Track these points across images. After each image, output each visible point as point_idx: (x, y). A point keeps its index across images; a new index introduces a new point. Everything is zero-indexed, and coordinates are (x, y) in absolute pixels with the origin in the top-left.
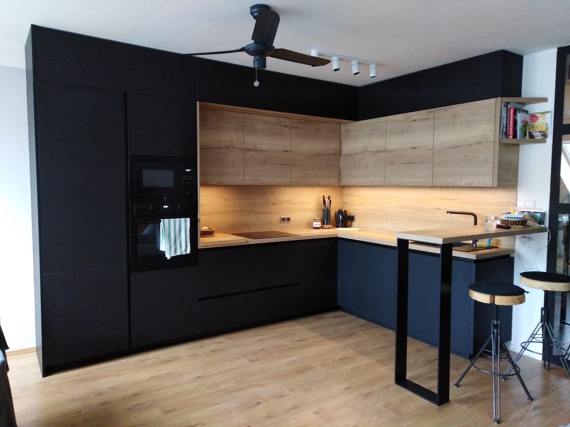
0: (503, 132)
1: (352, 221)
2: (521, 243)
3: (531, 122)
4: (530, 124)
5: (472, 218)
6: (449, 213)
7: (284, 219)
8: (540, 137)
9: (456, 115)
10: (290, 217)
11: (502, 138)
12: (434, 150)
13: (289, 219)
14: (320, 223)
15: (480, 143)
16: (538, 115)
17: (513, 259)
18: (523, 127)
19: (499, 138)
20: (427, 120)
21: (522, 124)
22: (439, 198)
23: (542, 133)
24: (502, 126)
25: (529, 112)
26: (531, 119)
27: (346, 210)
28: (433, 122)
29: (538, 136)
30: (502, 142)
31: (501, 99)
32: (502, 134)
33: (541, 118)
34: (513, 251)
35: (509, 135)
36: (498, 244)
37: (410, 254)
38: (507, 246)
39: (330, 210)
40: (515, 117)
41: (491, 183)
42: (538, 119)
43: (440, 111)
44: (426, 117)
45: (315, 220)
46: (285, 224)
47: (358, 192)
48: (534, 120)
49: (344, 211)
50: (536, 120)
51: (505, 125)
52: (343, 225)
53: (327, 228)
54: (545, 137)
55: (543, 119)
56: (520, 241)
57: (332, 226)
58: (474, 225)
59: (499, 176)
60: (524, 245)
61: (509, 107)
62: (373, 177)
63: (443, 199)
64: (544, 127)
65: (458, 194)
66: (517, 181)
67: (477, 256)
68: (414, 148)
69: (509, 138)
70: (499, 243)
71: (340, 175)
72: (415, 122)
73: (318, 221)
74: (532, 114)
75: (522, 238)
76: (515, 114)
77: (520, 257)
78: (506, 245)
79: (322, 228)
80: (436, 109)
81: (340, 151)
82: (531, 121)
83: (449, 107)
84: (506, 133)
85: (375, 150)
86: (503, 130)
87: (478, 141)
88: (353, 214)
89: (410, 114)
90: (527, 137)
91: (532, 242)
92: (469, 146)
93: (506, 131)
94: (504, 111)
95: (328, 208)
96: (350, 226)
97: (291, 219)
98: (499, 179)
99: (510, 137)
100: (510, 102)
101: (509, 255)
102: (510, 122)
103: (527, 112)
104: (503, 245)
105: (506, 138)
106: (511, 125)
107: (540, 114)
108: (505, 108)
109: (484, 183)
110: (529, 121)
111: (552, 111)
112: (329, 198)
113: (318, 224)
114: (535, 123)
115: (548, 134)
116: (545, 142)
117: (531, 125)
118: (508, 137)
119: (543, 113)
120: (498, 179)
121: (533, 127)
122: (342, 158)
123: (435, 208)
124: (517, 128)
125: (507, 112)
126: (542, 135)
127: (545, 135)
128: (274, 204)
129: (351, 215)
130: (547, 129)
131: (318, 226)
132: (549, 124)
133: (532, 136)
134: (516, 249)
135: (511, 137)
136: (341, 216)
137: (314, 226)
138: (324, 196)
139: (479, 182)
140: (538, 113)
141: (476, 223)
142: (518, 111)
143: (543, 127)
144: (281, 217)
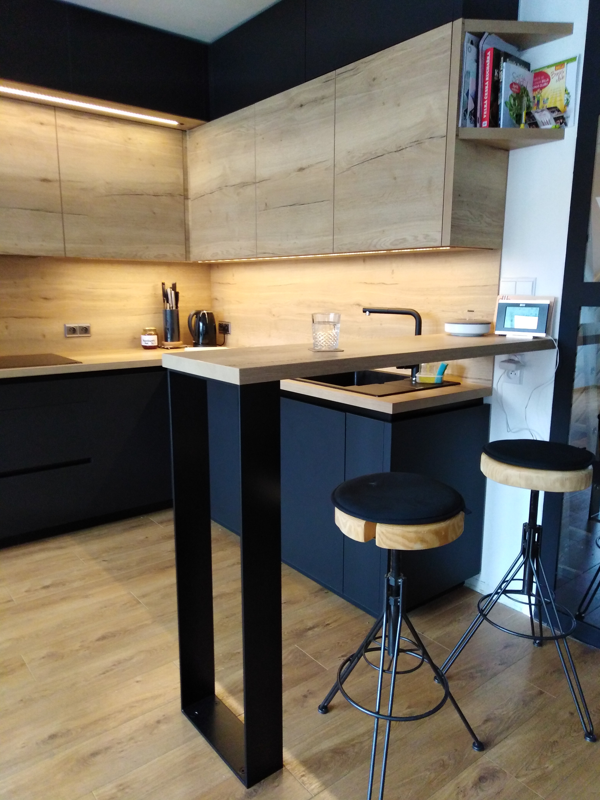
0: (466, 111)
1: (224, 335)
2: (504, 373)
3: (534, 90)
4: (531, 95)
5: (411, 321)
6: (367, 312)
7: (73, 330)
8: (552, 125)
9: (374, 79)
10: (89, 327)
11: (464, 125)
12: (336, 169)
13: (86, 330)
14: (155, 338)
15: (418, 142)
16: (549, 71)
17: (488, 408)
18: (514, 100)
19: (457, 125)
20: (325, 100)
21: (510, 92)
22: (360, 283)
23: (556, 115)
24: (463, 94)
25: (532, 68)
26: (534, 84)
27: (211, 313)
28: (332, 103)
29: (548, 123)
30: (465, 135)
31: (463, 23)
32: (465, 115)
33: (556, 78)
34: (489, 391)
35: (482, 120)
36: (462, 377)
37: (283, 400)
38: (478, 381)
39: (178, 312)
40: (496, 74)
41: (439, 238)
42: (549, 82)
43: (345, 75)
44: (319, 94)
45: (145, 332)
46: (78, 340)
47: (233, 276)
48: (541, 86)
49: (207, 313)
50: (545, 84)
51: (472, 92)
52: (207, 341)
53: (171, 348)
54: (561, 124)
55: (559, 79)
56: (503, 371)
57: (184, 344)
58: (416, 335)
59: (454, 218)
60: (510, 378)
61: (484, 49)
62: (238, 241)
63: (367, 283)
64: (561, 100)
65: (393, 271)
66: (501, 235)
67: (395, 405)
68: (301, 169)
69: (481, 126)
70: (465, 375)
71: (187, 239)
72: (303, 110)
73: (151, 334)
74: (537, 71)
75: (506, 364)
76: (496, 66)
77: (501, 402)
78: (476, 379)
79: (159, 347)
80: (339, 71)
81: (186, 190)
82: (535, 87)
83: (362, 63)
84: (474, 113)
85: (238, 181)
86: (466, 104)
87: (414, 140)
88: (227, 320)
89: (294, 91)
90: (522, 126)
91: (526, 373)
92: (397, 154)
93: (475, 109)
94: (470, 56)
95: (172, 307)
96: (223, 344)
97: (93, 330)
98: (456, 227)
99: (483, 126)
100: (484, 33)
101: (481, 400)
102: (484, 86)
103: (527, 65)
104: (471, 378)
105: (476, 126)
106: (486, 94)
107: (553, 68)
108: (474, 49)
109: (425, 239)
110: (530, 89)
111: (580, 56)
112: (174, 287)
113: (152, 340)
114: (544, 90)
115: (568, 117)
116: (561, 136)
117: (534, 97)
118: (478, 125)
119: (560, 65)
120: (453, 226)
121: (538, 102)
122: (190, 203)
123: (354, 304)
124: (499, 103)
125: (477, 61)
126: (556, 119)
127: (561, 120)
128: (46, 299)
129: (224, 323)
130: (567, 104)
131: (150, 344)
132: (572, 90)
133: (533, 123)
134: (495, 386)
135: (485, 124)
136: (201, 324)
137: (143, 344)
138: (163, 284)
139: (416, 238)
140: (549, 67)
141: (419, 331)
142: (502, 58)
143: (558, 99)
144: (67, 325)
